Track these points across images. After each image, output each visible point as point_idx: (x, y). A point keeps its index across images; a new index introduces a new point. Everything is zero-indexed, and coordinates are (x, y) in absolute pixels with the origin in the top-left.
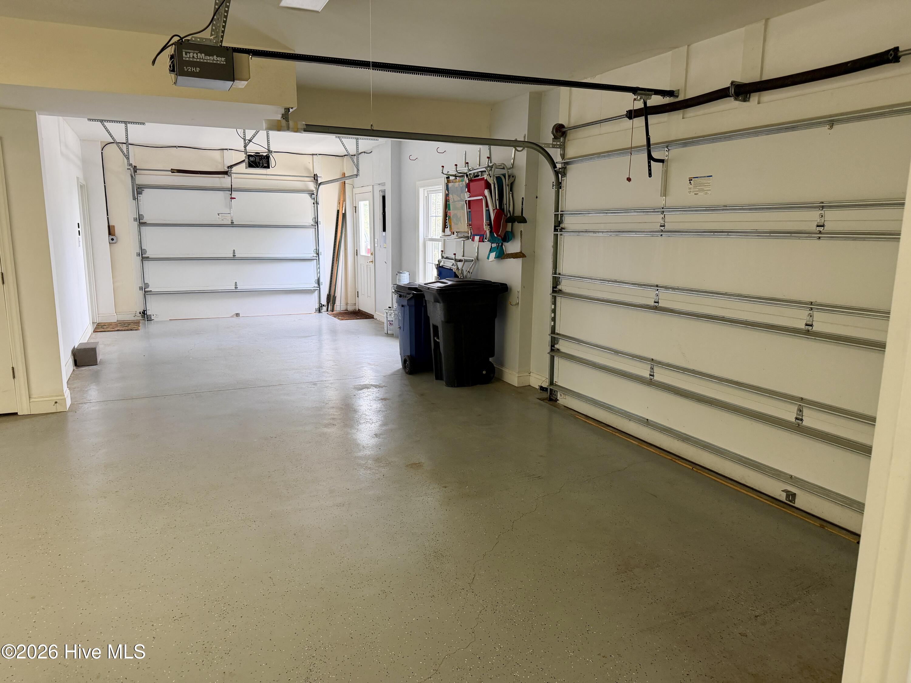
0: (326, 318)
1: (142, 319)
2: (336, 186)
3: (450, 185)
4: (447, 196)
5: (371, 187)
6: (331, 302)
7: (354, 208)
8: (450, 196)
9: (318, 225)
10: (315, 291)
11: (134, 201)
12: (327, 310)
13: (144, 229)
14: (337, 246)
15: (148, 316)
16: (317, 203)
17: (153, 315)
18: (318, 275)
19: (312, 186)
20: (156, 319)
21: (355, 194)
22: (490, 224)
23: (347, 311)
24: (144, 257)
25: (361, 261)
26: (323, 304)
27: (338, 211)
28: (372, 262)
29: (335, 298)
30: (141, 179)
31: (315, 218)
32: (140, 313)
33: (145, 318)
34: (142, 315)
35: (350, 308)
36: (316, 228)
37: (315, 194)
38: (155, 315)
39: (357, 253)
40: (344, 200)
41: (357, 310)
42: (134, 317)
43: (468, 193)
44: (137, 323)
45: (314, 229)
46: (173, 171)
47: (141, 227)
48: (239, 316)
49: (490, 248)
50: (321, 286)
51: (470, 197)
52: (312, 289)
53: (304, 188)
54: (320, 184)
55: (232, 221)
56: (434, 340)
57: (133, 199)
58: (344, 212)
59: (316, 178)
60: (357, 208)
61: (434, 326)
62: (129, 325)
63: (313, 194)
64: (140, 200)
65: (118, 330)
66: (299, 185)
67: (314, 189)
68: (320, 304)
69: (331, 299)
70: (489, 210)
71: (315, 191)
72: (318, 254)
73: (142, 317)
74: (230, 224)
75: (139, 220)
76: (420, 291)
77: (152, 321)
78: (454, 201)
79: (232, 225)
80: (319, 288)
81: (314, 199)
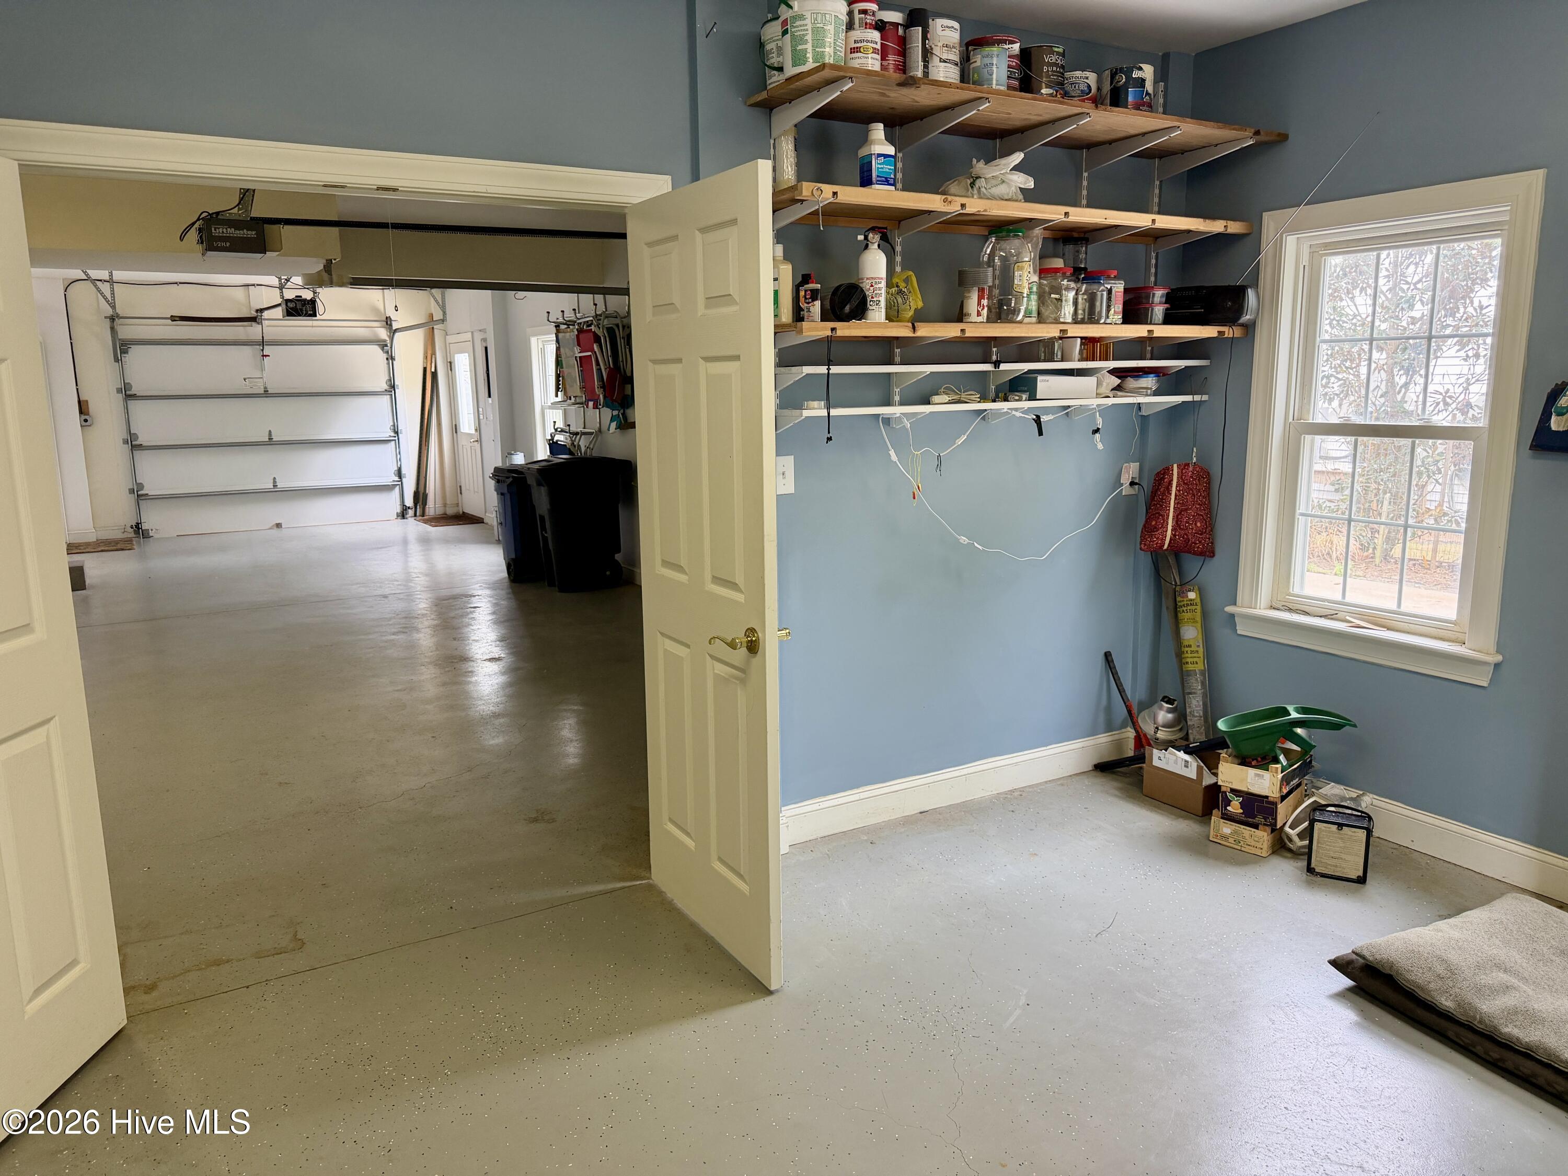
0: (413, 526)
1: (135, 536)
2: (419, 334)
3: (560, 335)
4: (558, 349)
5: (469, 335)
6: (421, 503)
7: (449, 364)
8: (562, 349)
9: (394, 390)
10: (395, 488)
11: (117, 364)
12: (415, 515)
13: (132, 404)
14: (426, 420)
15: (144, 532)
16: (393, 359)
17: (152, 530)
18: (399, 463)
19: (383, 334)
20: (156, 536)
21: (450, 344)
22: (603, 387)
23: (446, 514)
24: (134, 445)
25: (463, 442)
26: (408, 506)
27: (425, 370)
28: (477, 441)
29: (425, 496)
30: (126, 332)
31: (390, 380)
32: (132, 528)
33: (139, 534)
34: (135, 530)
35: (451, 511)
36: (391, 395)
37: (389, 345)
38: (154, 530)
39: (455, 429)
40: (434, 353)
41: (461, 513)
42: (123, 533)
43: (578, 348)
44: (129, 541)
45: (388, 396)
46: (173, 318)
47: (129, 402)
48: (281, 527)
49: (611, 416)
50: (404, 480)
51: (580, 352)
52: (390, 484)
53: (372, 337)
54: (396, 331)
55: (265, 388)
56: (543, 535)
57: (115, 361)
58: (433, 370)
59: (389, 323)
60: (453, 364)
61: (540, 515)
62: (117, 544)
63: (386, 346)
64: (126, 362)
65: (102, 551)
66: (362, 332)
67: (387, 339)
68: (404, 505)
69: (420, 497)
70: (600, 369)
71: (388, 342)
72: (397, 433)
73: (135, 534)
74: (263, 392)
75: (125, 392)
76: (521, 473)
77: (151, 539)
78: (567, 357)
79: (266, 394)
80: (400, 483)
81: (387, 352)
